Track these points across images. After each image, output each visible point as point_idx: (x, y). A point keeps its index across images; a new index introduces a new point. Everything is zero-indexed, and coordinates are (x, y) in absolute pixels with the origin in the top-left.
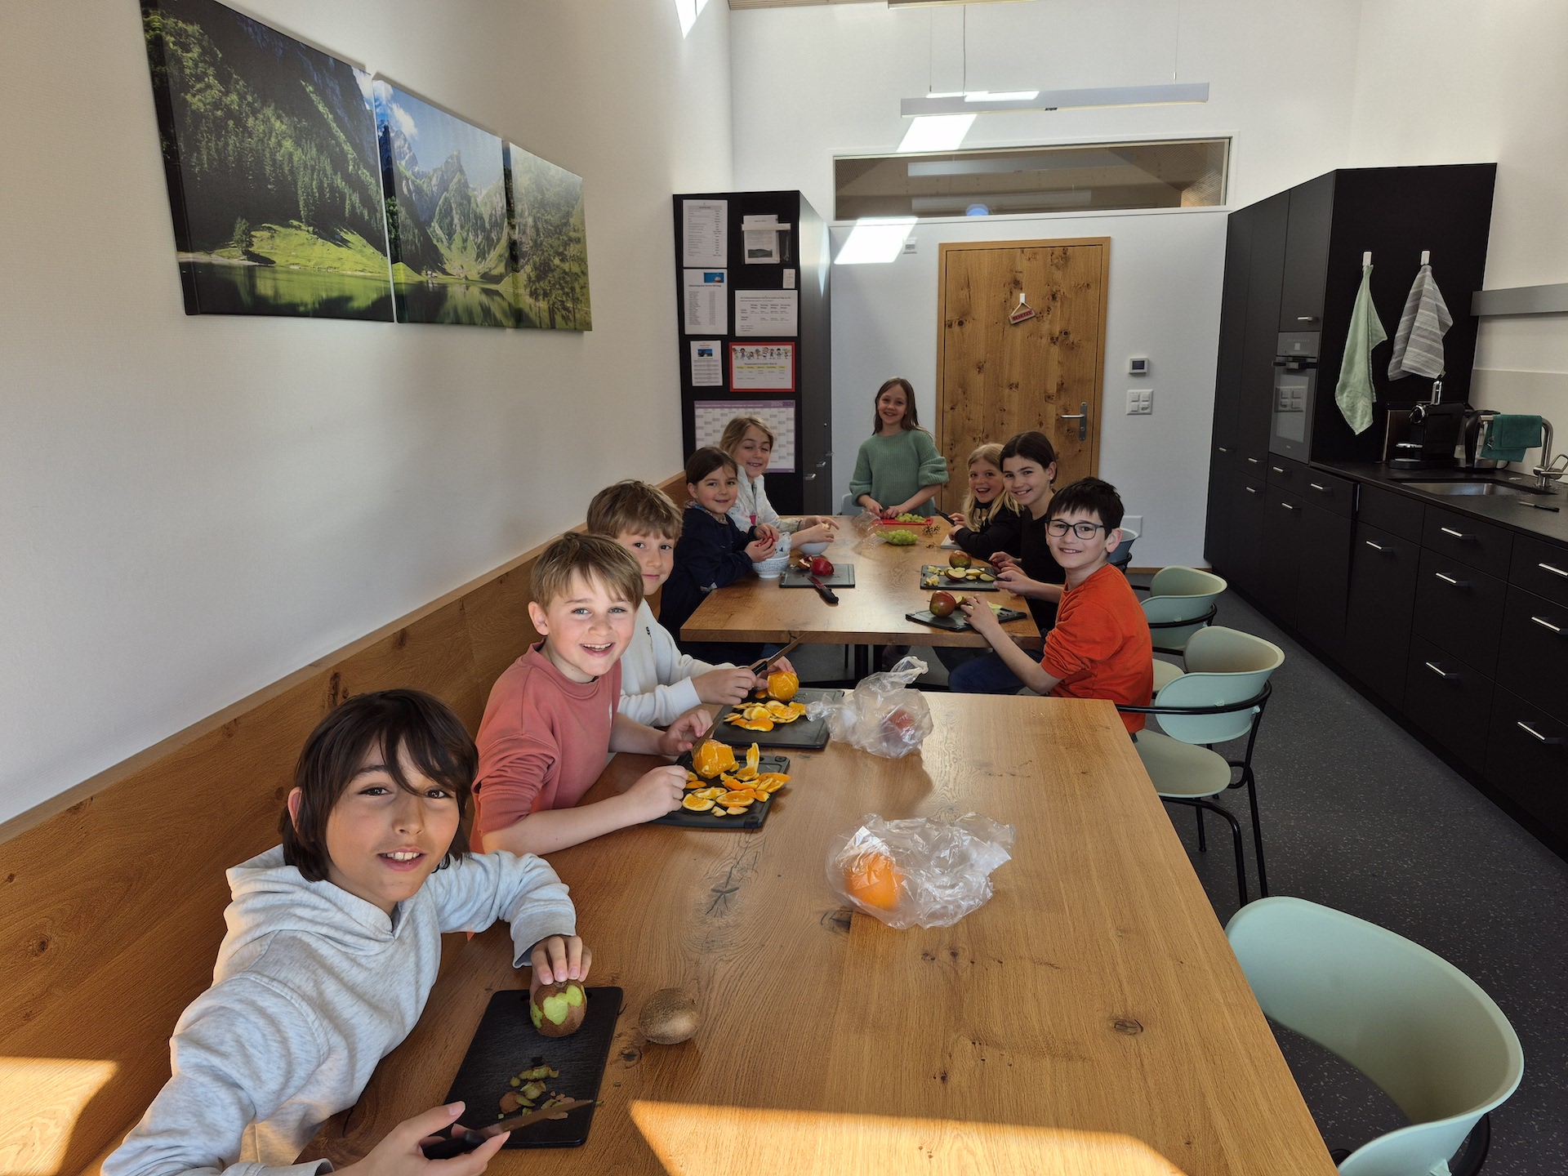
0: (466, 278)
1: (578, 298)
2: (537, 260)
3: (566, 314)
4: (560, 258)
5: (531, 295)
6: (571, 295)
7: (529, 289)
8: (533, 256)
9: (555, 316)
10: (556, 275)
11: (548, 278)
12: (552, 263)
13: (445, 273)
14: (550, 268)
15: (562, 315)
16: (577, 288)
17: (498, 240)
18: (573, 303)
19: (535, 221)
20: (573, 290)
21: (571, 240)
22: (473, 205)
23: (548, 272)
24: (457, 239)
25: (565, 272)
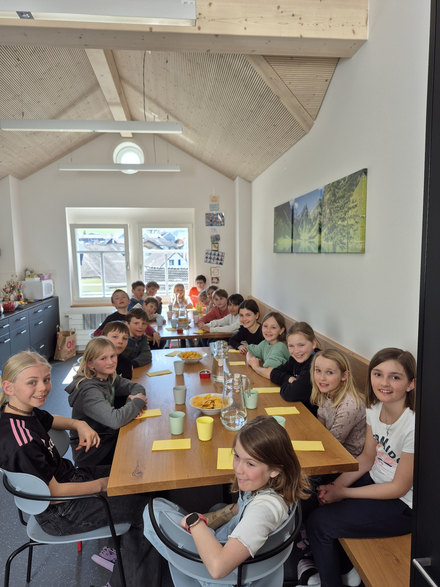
0: (305, 239)
1: (351, 237)
2: (329, 225)
3: (342, 246)
4: (342, 220)
5: (325, 240)
6: (346, 236)
7: (324, 238)
8: (328, 224)
9: (336, 247)
10: (338, 229)
11: (334, 231)
12: (337, 224)
13: (300, 239)
14: (336, 227)
15: (340, 246)
16: (351, 231)
17: (315, 224)
18: (348, 240)
19: (330, 210)
20: (348, 233)
21: (350, 208)
22: (309, 216)
23: (334, 229)
24: (304, 229)
25: (344, 226)
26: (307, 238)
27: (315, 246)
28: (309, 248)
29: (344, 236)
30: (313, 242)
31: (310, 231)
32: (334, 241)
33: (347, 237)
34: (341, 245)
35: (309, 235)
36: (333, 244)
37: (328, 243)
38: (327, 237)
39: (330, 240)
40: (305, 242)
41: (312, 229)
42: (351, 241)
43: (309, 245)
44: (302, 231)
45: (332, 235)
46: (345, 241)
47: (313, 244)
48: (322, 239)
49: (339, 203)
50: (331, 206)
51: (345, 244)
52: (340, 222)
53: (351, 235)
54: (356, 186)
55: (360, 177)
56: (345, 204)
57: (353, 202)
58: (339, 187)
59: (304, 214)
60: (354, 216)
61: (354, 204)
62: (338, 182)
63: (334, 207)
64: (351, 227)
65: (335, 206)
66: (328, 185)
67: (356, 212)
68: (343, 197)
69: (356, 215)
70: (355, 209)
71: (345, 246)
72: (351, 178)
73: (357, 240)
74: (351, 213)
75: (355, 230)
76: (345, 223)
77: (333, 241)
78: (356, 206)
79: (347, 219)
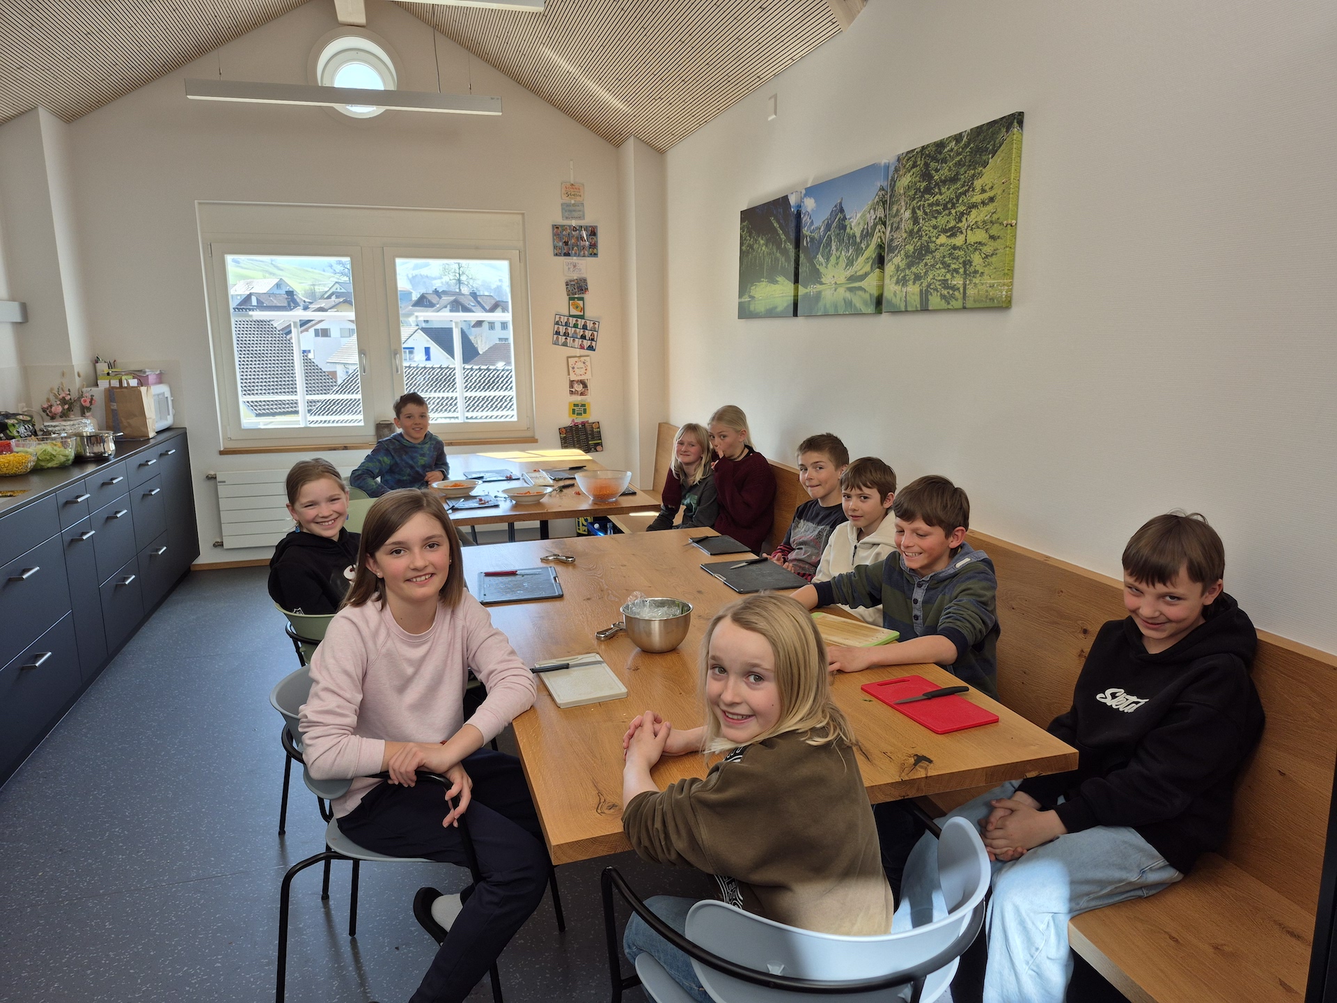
0: (836, 283)
1: (976, 272)
2: (910, 248)
3: (948, 293)
4: (949, 234)
5: (897, 282)
6: (961, 271)
7: (895, 278)
8: (905, 246)
9: (930, 297)
10: (938, 255)
11: (924, 261)
12: (933, 245)
13: (821, 283)
14: (928, 251)
15: (941, 294)
16: (977, 259)
17: (867, 247)
18: (965, 279)
19: (914, 212)
20: (967, 263)
21: (974, 206)
22: (848, 230)
23: (925, 255)
24: (833, 259)
25: (955, 247)
26: (842, 279)
27: (867, 296)
28: (849, 303)
29: (956, 271)
30: (861, 288)
31: (850, 263)
32: (925, 284)
33: (965, 271)
34: (945, 292)
35: (849, 272)
36: (921, 291)
37: (904, 290)
38: (902, 274)
39: (911, 282)
40: (835, 290)
41: (857, 259)
42: (976, 280)
43: (848, 295)
44: (827, 264)
45: (919, 269)
46: (958, 281)
47: (860, 293)
48: (887, 281)
49: (941, 194)
50: (915, 201)
51: (958, 289)
52: (943, 239)
53: (977, 268)
54: (994, 152)
55: (1007, 132)
56: (958, 198)
57: (983, 191)
58: (942, 156)
59: (835, 224)
60: (984, 222)
61: (986, 196)
62: (940, 145)
63: (926, 205)
64: (976, 249)
65: (930, 202)
66: (908, 152)
67: (993, 214)
68: (954, 180)
69: (991, 222)
70: (990, 207)
71: (956, 293)
72: (979, 134)
73: (994, 279)
74: (974, 216)
75: (987, 256)
76: (959, 240)
77: (922, 283)
78: (992, 199)
79: (964, 231)
